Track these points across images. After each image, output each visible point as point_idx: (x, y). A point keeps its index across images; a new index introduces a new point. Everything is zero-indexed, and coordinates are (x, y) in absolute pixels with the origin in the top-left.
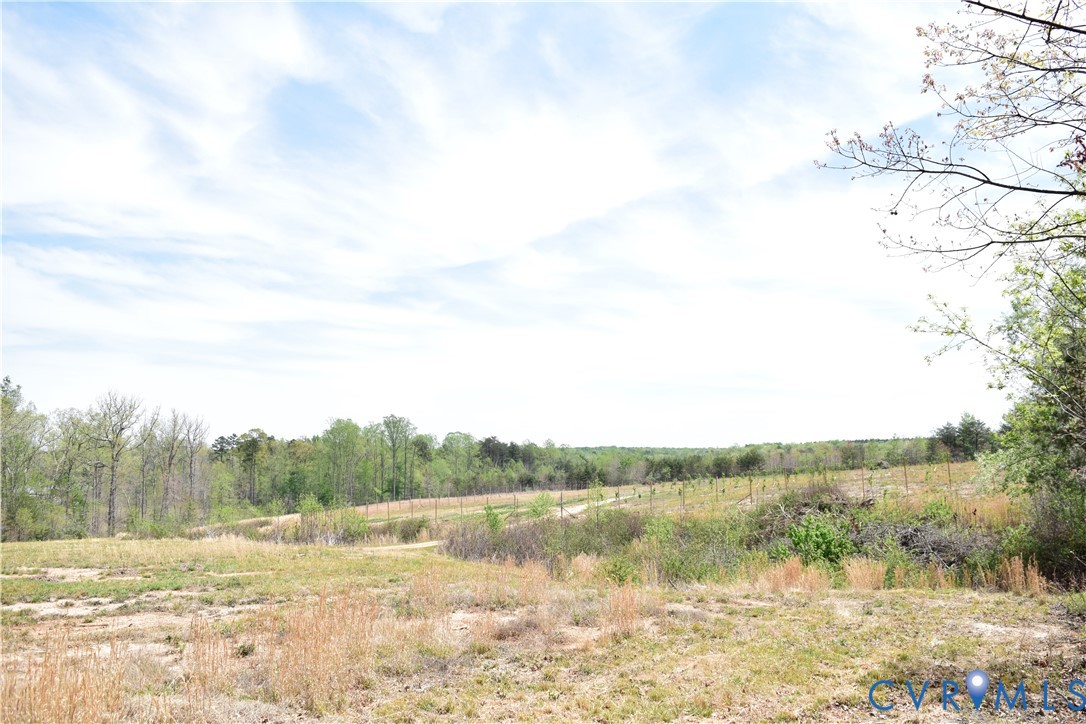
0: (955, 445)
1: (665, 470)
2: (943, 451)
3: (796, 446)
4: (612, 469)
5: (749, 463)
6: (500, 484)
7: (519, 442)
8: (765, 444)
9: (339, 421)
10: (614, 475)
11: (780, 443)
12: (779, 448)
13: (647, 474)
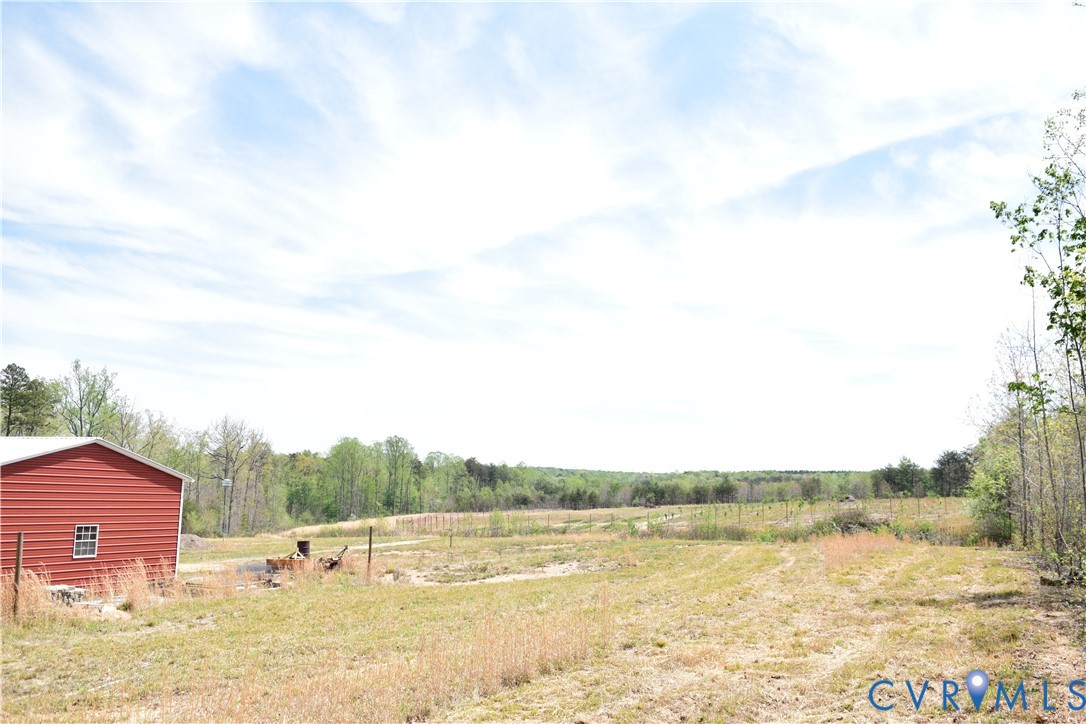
0: (894, 483)
1: (650, 495)
2: (886, 488)
3: (733, 474)
4: (600, 492)
5: (724, 491)
6: (498, 502)
7: (497, 464)
8: (705, 472)
9: (346, 439)
10: (602, 498)
11: (717, 472)
12: (717, 476)
13: (634, 498)
